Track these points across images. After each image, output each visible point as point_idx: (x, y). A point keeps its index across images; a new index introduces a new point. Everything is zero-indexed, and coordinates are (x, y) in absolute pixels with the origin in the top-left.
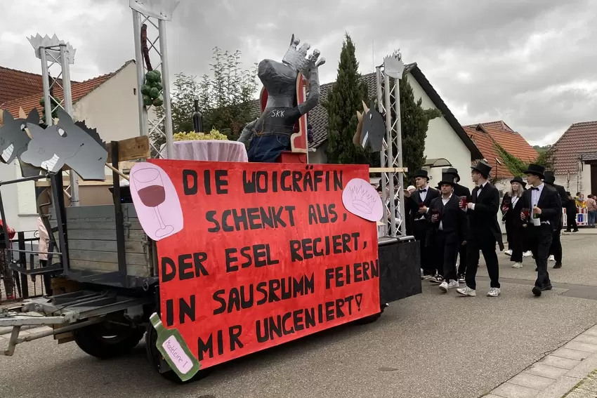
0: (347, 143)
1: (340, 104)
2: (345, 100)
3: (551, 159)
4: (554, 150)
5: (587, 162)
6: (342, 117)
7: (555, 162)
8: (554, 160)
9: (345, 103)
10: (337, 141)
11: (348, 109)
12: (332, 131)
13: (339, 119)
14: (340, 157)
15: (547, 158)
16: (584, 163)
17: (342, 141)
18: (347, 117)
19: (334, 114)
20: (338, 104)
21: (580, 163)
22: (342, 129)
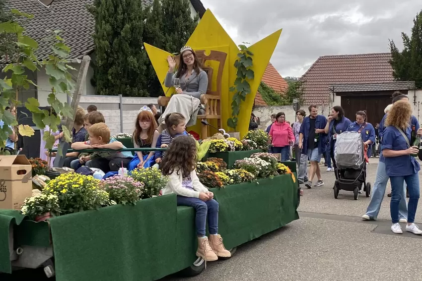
0: (118, 57)
1: (110, 11)
2: (116, 7)
3: (300, 89)
4: (303, 81)
5: (338, 94)
6: (112, 26)
7: (304, 92)
8: (303, 90)
9: (116, 10)
10: (106, 52)
11: (120, 17)
12: (101, 41)
13: (108, 27)
14: (110, 71)
15: (296, 88)
16: (335, 94)
17: (112, 52)
18: (118, 27)
19: (103, 22)
20: (108, 10)
21: (332, 94)
22: (113, 39)
